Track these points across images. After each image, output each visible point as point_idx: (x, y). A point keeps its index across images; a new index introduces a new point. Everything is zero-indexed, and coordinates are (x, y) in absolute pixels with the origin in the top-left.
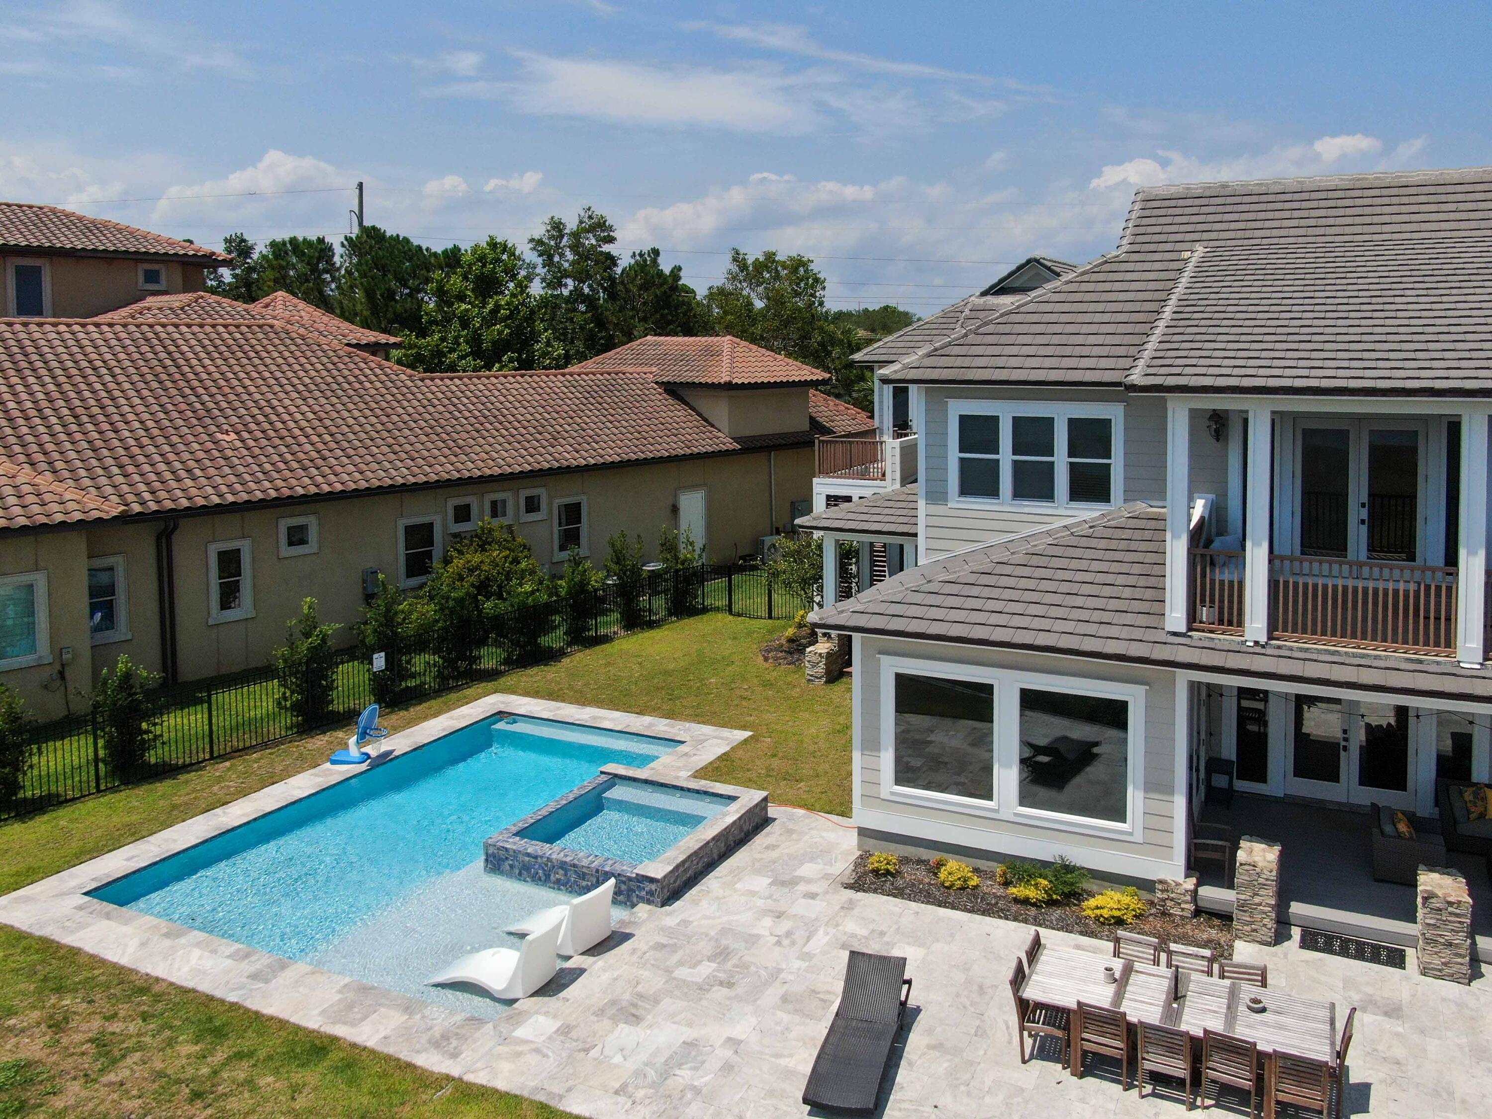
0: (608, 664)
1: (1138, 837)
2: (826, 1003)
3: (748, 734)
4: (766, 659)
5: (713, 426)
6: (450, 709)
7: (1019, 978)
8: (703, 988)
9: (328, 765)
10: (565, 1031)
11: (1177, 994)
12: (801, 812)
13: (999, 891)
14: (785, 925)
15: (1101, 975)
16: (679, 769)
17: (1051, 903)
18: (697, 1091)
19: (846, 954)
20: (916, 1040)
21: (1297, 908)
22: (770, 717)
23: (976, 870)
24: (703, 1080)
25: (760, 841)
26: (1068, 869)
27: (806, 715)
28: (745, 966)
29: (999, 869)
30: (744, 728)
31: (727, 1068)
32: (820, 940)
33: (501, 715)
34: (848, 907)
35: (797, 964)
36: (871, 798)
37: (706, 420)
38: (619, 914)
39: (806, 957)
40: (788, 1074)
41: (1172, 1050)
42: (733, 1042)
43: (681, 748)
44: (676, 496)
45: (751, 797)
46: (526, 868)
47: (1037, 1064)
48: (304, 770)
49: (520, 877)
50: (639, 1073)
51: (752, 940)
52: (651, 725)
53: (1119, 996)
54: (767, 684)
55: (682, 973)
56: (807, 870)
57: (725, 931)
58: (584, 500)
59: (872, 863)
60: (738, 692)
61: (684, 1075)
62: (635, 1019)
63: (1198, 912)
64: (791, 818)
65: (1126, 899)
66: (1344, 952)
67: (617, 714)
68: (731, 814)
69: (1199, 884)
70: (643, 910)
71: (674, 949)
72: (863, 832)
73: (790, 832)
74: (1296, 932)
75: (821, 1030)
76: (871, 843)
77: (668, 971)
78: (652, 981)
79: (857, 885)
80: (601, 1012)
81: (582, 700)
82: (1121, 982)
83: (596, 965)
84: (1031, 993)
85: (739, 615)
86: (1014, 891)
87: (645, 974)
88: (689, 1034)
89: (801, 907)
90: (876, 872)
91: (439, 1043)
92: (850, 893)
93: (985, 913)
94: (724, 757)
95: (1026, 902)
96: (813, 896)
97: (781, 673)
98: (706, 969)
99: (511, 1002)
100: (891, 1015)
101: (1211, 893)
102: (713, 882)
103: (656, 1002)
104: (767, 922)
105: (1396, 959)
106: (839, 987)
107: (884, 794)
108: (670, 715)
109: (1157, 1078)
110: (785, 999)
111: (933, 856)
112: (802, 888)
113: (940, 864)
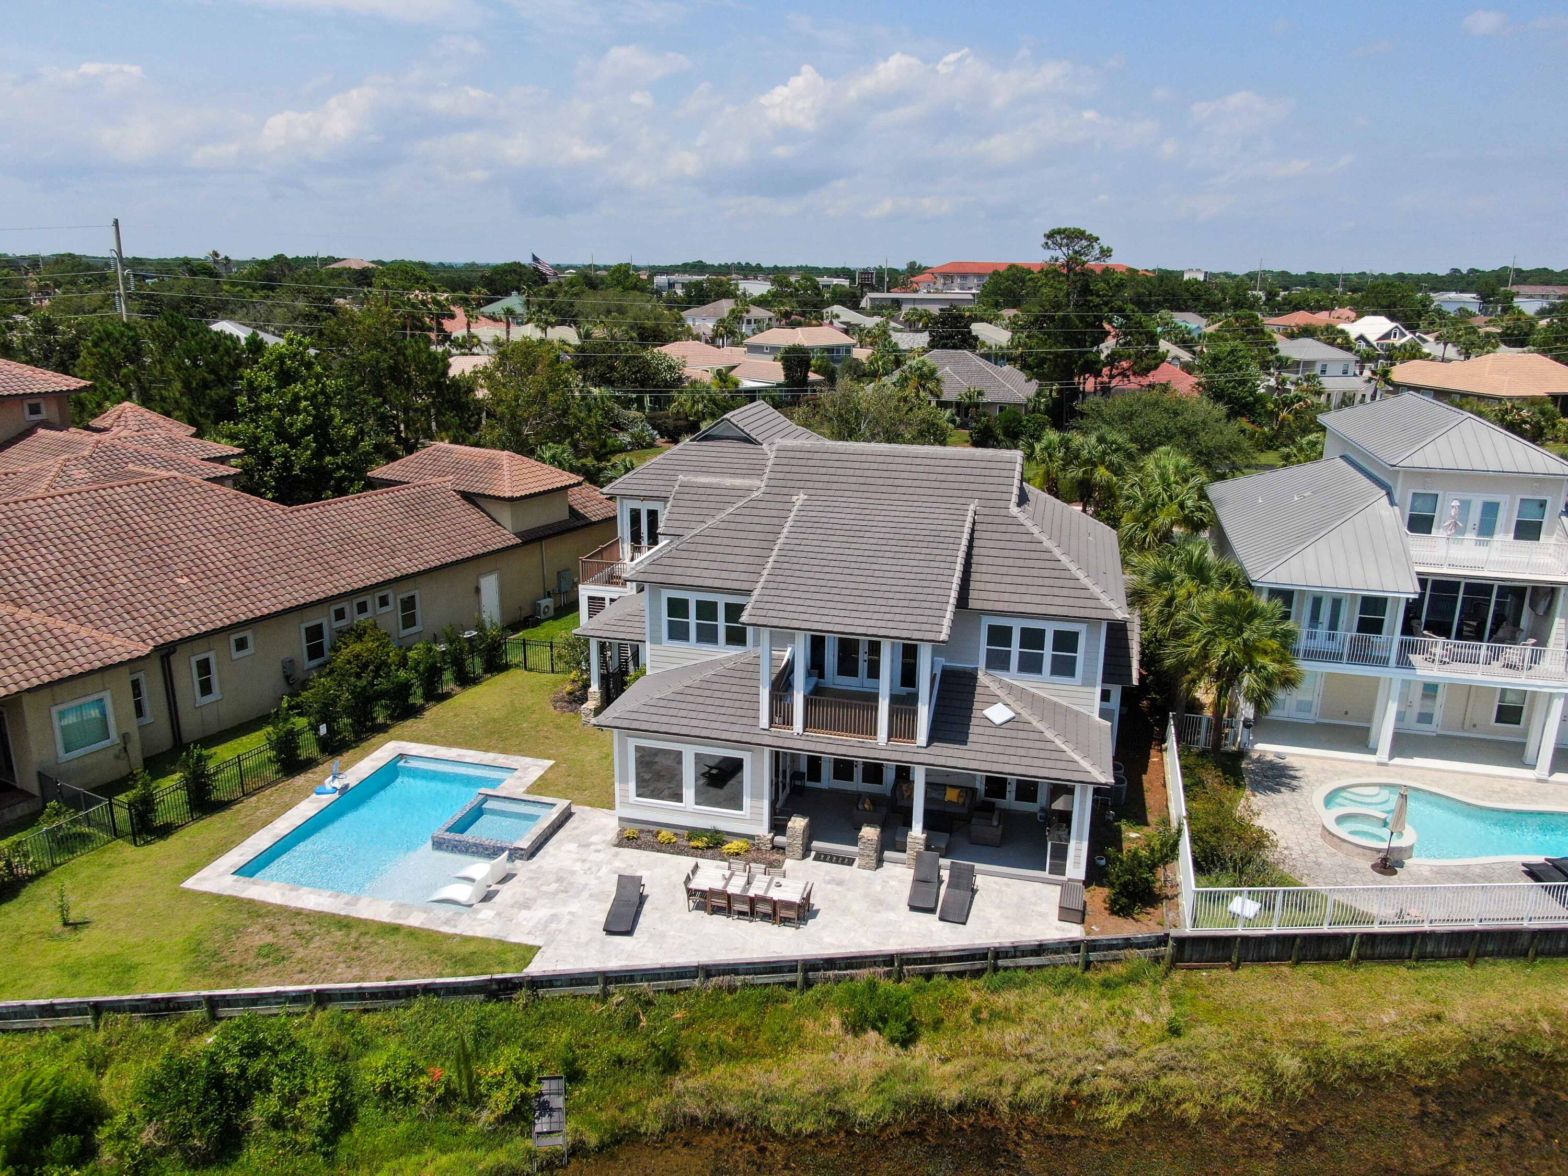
0: (456, 715)
1: (748, 817)
2: (609, 896)
3: (552, 762)
4: (555, 708)
5: (499, 524)
6: (368, 754)
7: (688, 879)
8: (555, 894)
9: (314, 795)
10: (499, 914)
11: (749, 883)
12: (588, 808)
13: (685, 843)
14: (587, 865)
15: (720, 877)
16: (519, 787)
17: (708, 848)
18: (560, 931)
19: (616, 876)
20: (646, 907)
21: (816, 844)
22: (564, 750)
23: (675, 834)
24: (562, 926)
25: (569, 825)
26: (717, 832)
27: (585, 748)
28: (572, 884)
29: (686, 832)
30: (549, 758)
31: (571, 922)
32: (604, 870)
33: (402, 756)
34: (616, 855)
35: (594, 882)
36: (625, 804)
37: (494, 520)
38: (509, 865)
39: (598, 878)
40: (596, 922)
41: (743, 903)
42: (572, 914)
43: (516, 773)
44: (478, 582)
45: (562, 804)
46: (455, 847)
47: (695, 912)
48: (302, 800)
49: (452, 851)
50: (534, 927)
51: (573, 873)
52: (495, 759)
53: (726, 885)
54: (558, 727)
55: (544, 888)
56: (594, 839)
57: (560, 869)
58: (416, 593)
59: (626, 834)
60: (542, 734)
61: (554, 926)
62: (528, 908)
63: (773, 847)
64: (583, 812)
65: (741, 844)
66: (831, 861)
67: (472, 752)
68: (554, 814)
69: (775, 835)
70: (518, 863)
71: (538, 879)
72: (621, 819)
73: (584, 819)
74: (813, 854)
75: (608, 906)
76: (625, 824)
77: (537, 888)
78: (531, 893)
79: (619, 845)
80: (512, 906)
81: (450, 744)
82: (728, 880)
83: (504, 888)
84: (692, 886)
85: (531, 670)
86: (692, 844)
87: (528, 890)
88: (552, 911)
89: (594, 857)
90: (628, 838)
91: (446, 922)
92: (616, 849)
93: (678, 854)
94: (541, 778)
95: (697, 848)
96: (599, 851)
97: (566, 718)
98: (554, 886)
99: (471, 906)
100: (637, 900)
101: (780, 839)
102: (549, 847)
103: (535, 900)
104: (579, 864)
105: (850, 862)
106: (615, 889)
107: (631, 801)
108: (504, 751)
109: (741, 913)
110: (591, 896)
111: (656, 829)
112: (593, 847)
113: (658, 833)
